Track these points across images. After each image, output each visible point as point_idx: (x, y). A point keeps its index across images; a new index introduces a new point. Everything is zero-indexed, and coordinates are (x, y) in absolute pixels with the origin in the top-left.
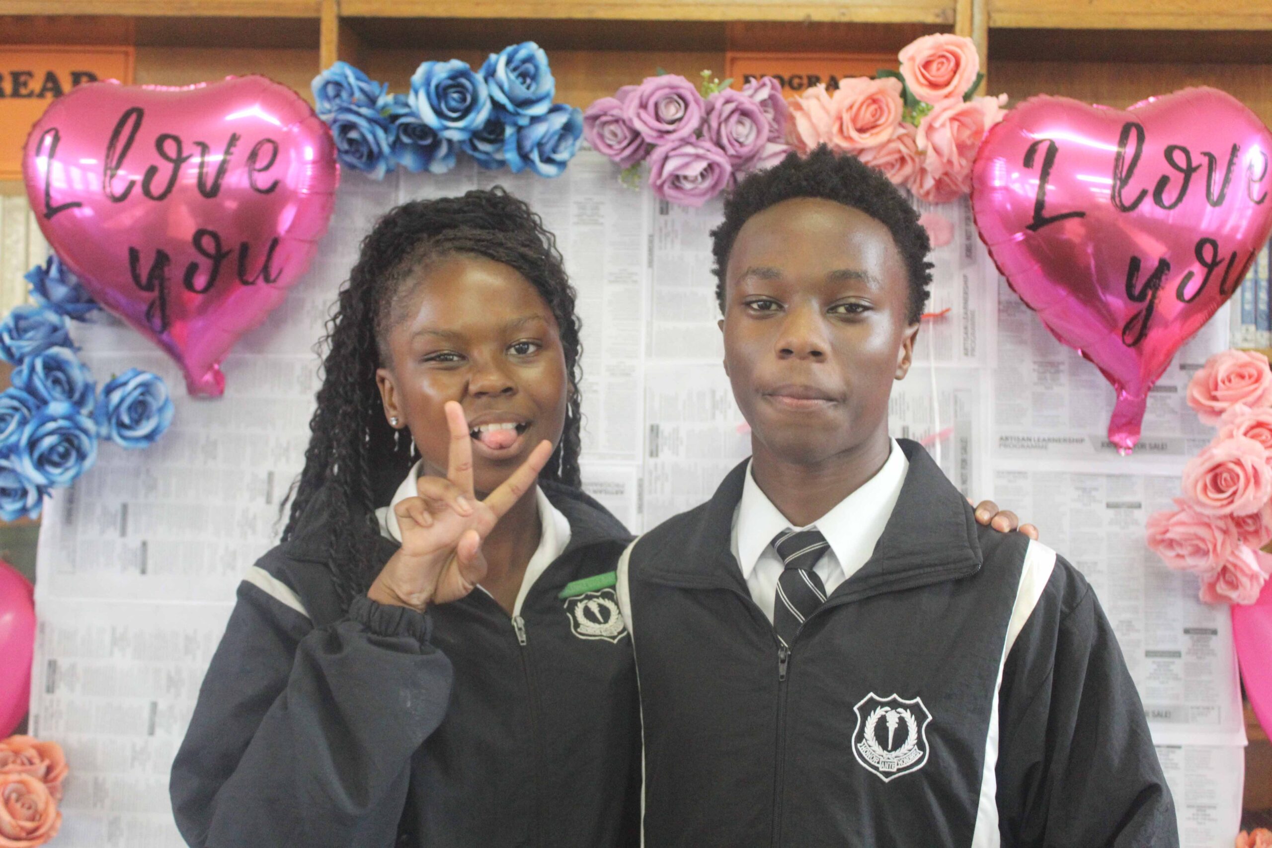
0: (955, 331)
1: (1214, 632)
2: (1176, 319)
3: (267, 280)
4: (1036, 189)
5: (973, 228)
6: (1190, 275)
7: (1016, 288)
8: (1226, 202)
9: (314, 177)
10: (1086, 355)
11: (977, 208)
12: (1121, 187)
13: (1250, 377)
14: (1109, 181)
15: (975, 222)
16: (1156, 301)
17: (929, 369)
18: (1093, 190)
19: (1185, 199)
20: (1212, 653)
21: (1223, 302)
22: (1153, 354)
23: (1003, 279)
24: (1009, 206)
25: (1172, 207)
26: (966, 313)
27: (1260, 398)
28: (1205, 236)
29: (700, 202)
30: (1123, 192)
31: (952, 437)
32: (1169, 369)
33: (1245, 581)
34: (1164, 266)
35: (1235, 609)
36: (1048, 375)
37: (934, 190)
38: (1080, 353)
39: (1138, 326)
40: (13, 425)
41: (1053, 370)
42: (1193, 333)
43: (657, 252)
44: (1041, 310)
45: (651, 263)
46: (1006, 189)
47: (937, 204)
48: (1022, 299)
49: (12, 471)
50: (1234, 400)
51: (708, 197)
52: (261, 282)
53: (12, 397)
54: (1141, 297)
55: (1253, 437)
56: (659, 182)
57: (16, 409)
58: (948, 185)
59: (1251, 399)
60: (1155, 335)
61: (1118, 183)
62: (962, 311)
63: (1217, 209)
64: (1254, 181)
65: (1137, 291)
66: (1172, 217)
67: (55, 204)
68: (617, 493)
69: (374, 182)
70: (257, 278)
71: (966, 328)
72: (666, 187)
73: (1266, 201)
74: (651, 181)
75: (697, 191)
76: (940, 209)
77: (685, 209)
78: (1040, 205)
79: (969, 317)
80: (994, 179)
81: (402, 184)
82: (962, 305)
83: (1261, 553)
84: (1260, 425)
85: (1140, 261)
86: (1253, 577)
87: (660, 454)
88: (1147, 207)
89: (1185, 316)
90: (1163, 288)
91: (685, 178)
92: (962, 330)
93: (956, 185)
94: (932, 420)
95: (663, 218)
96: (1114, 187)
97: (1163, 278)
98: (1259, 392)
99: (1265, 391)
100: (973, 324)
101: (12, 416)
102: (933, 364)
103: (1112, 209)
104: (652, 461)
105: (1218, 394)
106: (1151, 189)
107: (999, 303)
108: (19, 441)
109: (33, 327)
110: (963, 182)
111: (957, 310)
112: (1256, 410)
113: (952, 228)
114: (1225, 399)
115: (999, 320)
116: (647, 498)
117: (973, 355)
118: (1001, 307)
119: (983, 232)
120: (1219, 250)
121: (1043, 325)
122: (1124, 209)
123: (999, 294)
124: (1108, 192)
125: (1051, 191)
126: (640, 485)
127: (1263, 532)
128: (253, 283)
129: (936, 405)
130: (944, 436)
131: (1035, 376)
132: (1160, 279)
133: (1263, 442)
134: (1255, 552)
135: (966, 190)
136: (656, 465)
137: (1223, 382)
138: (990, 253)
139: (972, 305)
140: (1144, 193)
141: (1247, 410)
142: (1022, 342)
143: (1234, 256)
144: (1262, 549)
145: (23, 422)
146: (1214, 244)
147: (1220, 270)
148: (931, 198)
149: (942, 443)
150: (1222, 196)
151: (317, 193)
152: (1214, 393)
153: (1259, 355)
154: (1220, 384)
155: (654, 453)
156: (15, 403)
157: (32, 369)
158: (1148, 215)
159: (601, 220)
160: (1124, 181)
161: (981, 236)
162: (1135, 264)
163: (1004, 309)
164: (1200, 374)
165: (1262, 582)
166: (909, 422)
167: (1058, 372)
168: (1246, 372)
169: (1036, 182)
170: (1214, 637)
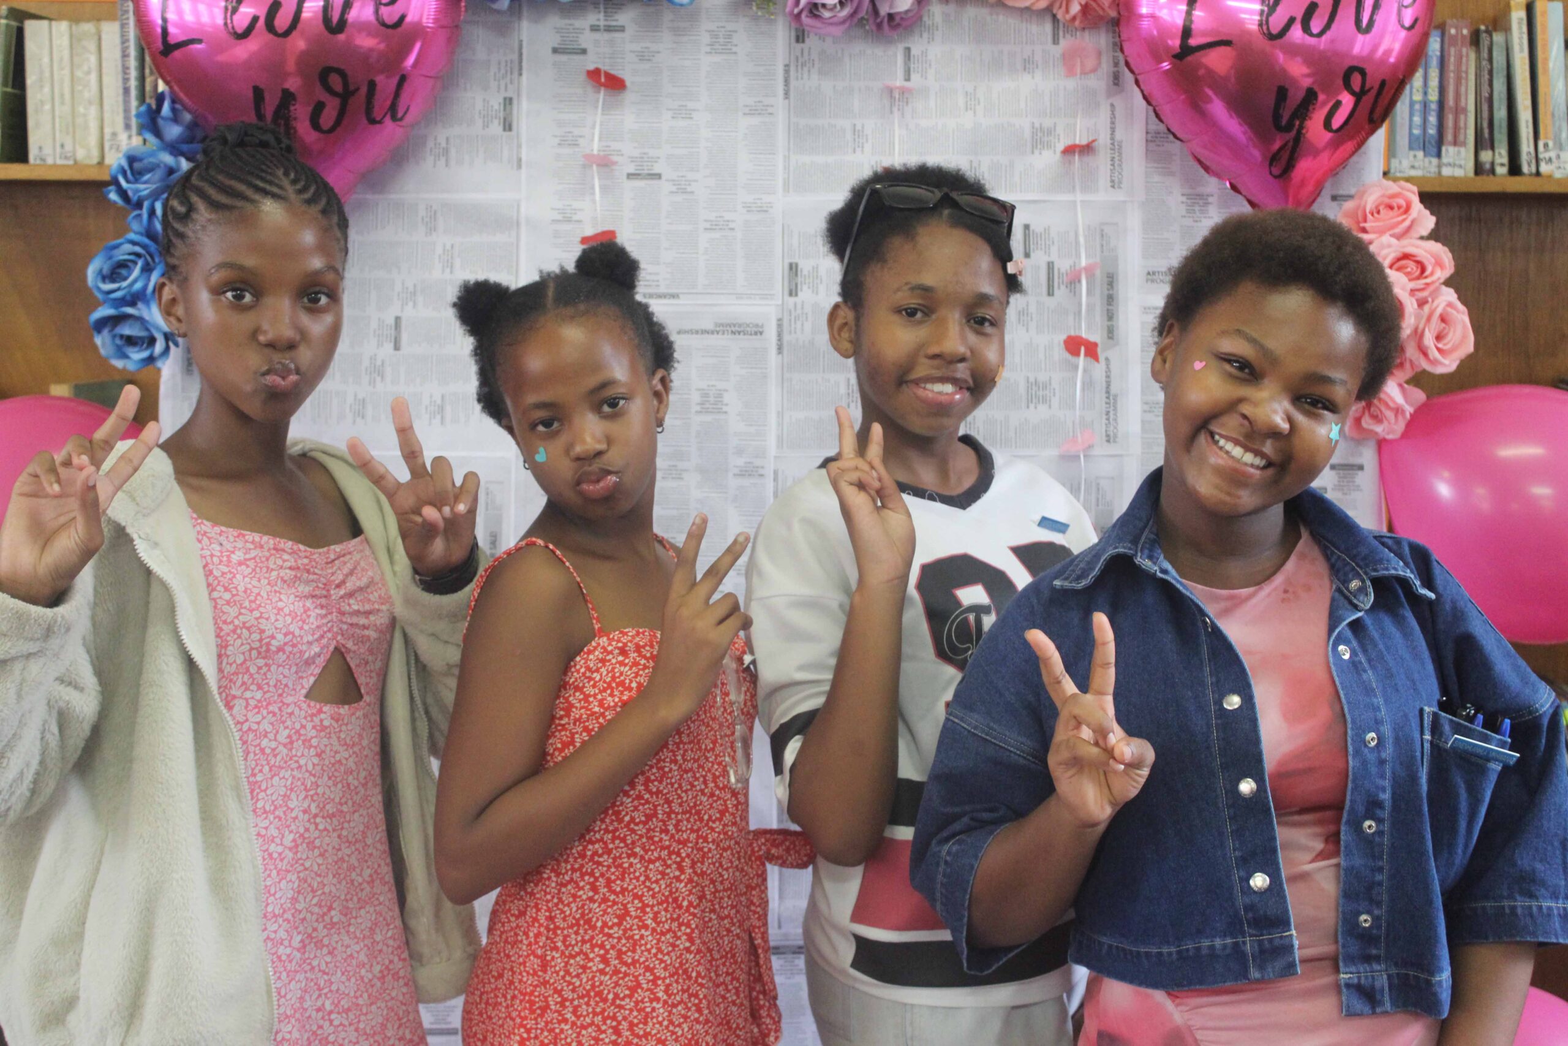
0: (1101, 162)
1: (1361, 468)
2: (1325, 148)
3: (394, 118)
4: (1184, 15)
5: (1119, 54)
6: (1338, 104)
7: (1163, 118)
8: (1375, 29)
9: (438, 11)
10: (1234, 187)
11: (1124, 36)
12: (1269, 14)
13: (1399, 207)
14: (1257, 7)
15: (1122, 50)
16: (1304, 131)
17: (1075, 202)
18: (1243, 16)
19: (1334, 26)
20: (1358, 488)
21: (1372, 131)
22: (1303, 183)
23: (1151, 108)
24: (1155, 33)
25: (1320, 35)
26: (1113, 144)
27: (1408, 230)
28: (1356, 64)
29: (837, 31)
30: (1271, 19)
31: (1098, 273)
32: (1319, 200)
33: (1390, 414)
34: (1310, 96)
35: (1382, 444)
36: (1197, 208)
37: (1080, 15)
38: (1228, 185)
39: (1285, 156)
40: (136, 272)
41: (1201, 202)
42: (1343, 162)
43: (793, 83)
44: (1189, 141)
45: (787, 94)
46: (1153, 16)
47: (1084, 29)
48: (1169, 130)
49: (140, 319)
50: (1381, 232)
51: (847, 25)
52: (388, 120)
53: (134, 243)
54: (1289, 128)
55: (1399, 269)
56: (796, 11)
57: (138, 255)
58: (1095, 11)
59: (1398, 230)
60: (1304, 166)
61: (1266, 9)
62: (1109, 142)
63: (1368, 37)
64: (1406, 7)
65: (1284, 122)
66: (1323, 43)
67: (172, 40)
68: (756, 333)
69: (498, 12)
70: (384, 116)
71: (1113, 159)
72: (803, 16)
73: (1416, 27)
74: (788, 10)
75: (835, 20)
76: (1087, 33)
77: (822, 38)
78: (1187, 32)
79: (1116, 147)
80: (1140, 6)
81: (525, 13)
82: (1109, 136)
83: (1406, 386)
84: (1406, 256)
85: (1287, 90)
86: (1398, 411)
87: (800, 293)
88: (1296, 33)
89: (1335, 145)
90: (1310, 118)
91: (824, 6)
92: (1110, 163)
93: (1103, 9)
94: (1078, 256)
95: (801, 45)
96: (1262, 13)
97: (1311, 108)
98: (1407, 223)
99: (1413, 222)
100: (1120, 154)
101: (135, 263)
102: (1079, 197)
103: (1261, 37)
104: (792, 300)
105: (1367, 225)
106: (1299, 15)
107: (1147, 133)
108: (145, 287)
109: (150, 169)
110: (1109, 7)
111: (1103, 140)
112: (1405, 242)
113: (1099, 54)
114: (1374, 232)
115: (1147, 150)
116: (786, 338)
117: (1120, 188)
118: (1149, 136)
119: (1130, 60)
120: (1368, 78)
121: (1190, 158)
122: (1272, 37)
123: (1147, 123)
124: (1257, 18)
125: (1198, 16)
126: (780, 326)
127: (1408, 365)
128: (380, 122)
129: (1082, 239)
130: (1089, 270)
131: (1183, 209)
132: (1308, 110)
133: (1407, 274)
134: (1400, 386)
135: (1113, 14)
136: (795, 305)
137: (1372, 215)
138: (1137, 82)
139: (1119, 136)
140: (1291, 21)
141: (1394, 241)
142: (1172, 174)
143: (1383, 83)
144: (1408, 382)
145: (147, 269)
146: (1362, 72)
147: (1368, 99)
148: (1077, 23)
149: (1087, 278)
150: (1371, 22)
151: (443, 27)
152: (1362, 225)
153: (1408, 185)
154: (1369, 216)
155: (793, 292)
156: (138, 249)
157: (152, 212)
158: (1298, 41)
159: (734, 49)
160: (1272, 9)
161: (1127, 64)
162: (1282, 93)
163: (1151, 139)
164: (1349, 205)
165: (1408, 416)
166: (1054, 257)
167: (1207, 204)
168: (1394, 202)
169: (1183, 7)
170: (1360, 473)
